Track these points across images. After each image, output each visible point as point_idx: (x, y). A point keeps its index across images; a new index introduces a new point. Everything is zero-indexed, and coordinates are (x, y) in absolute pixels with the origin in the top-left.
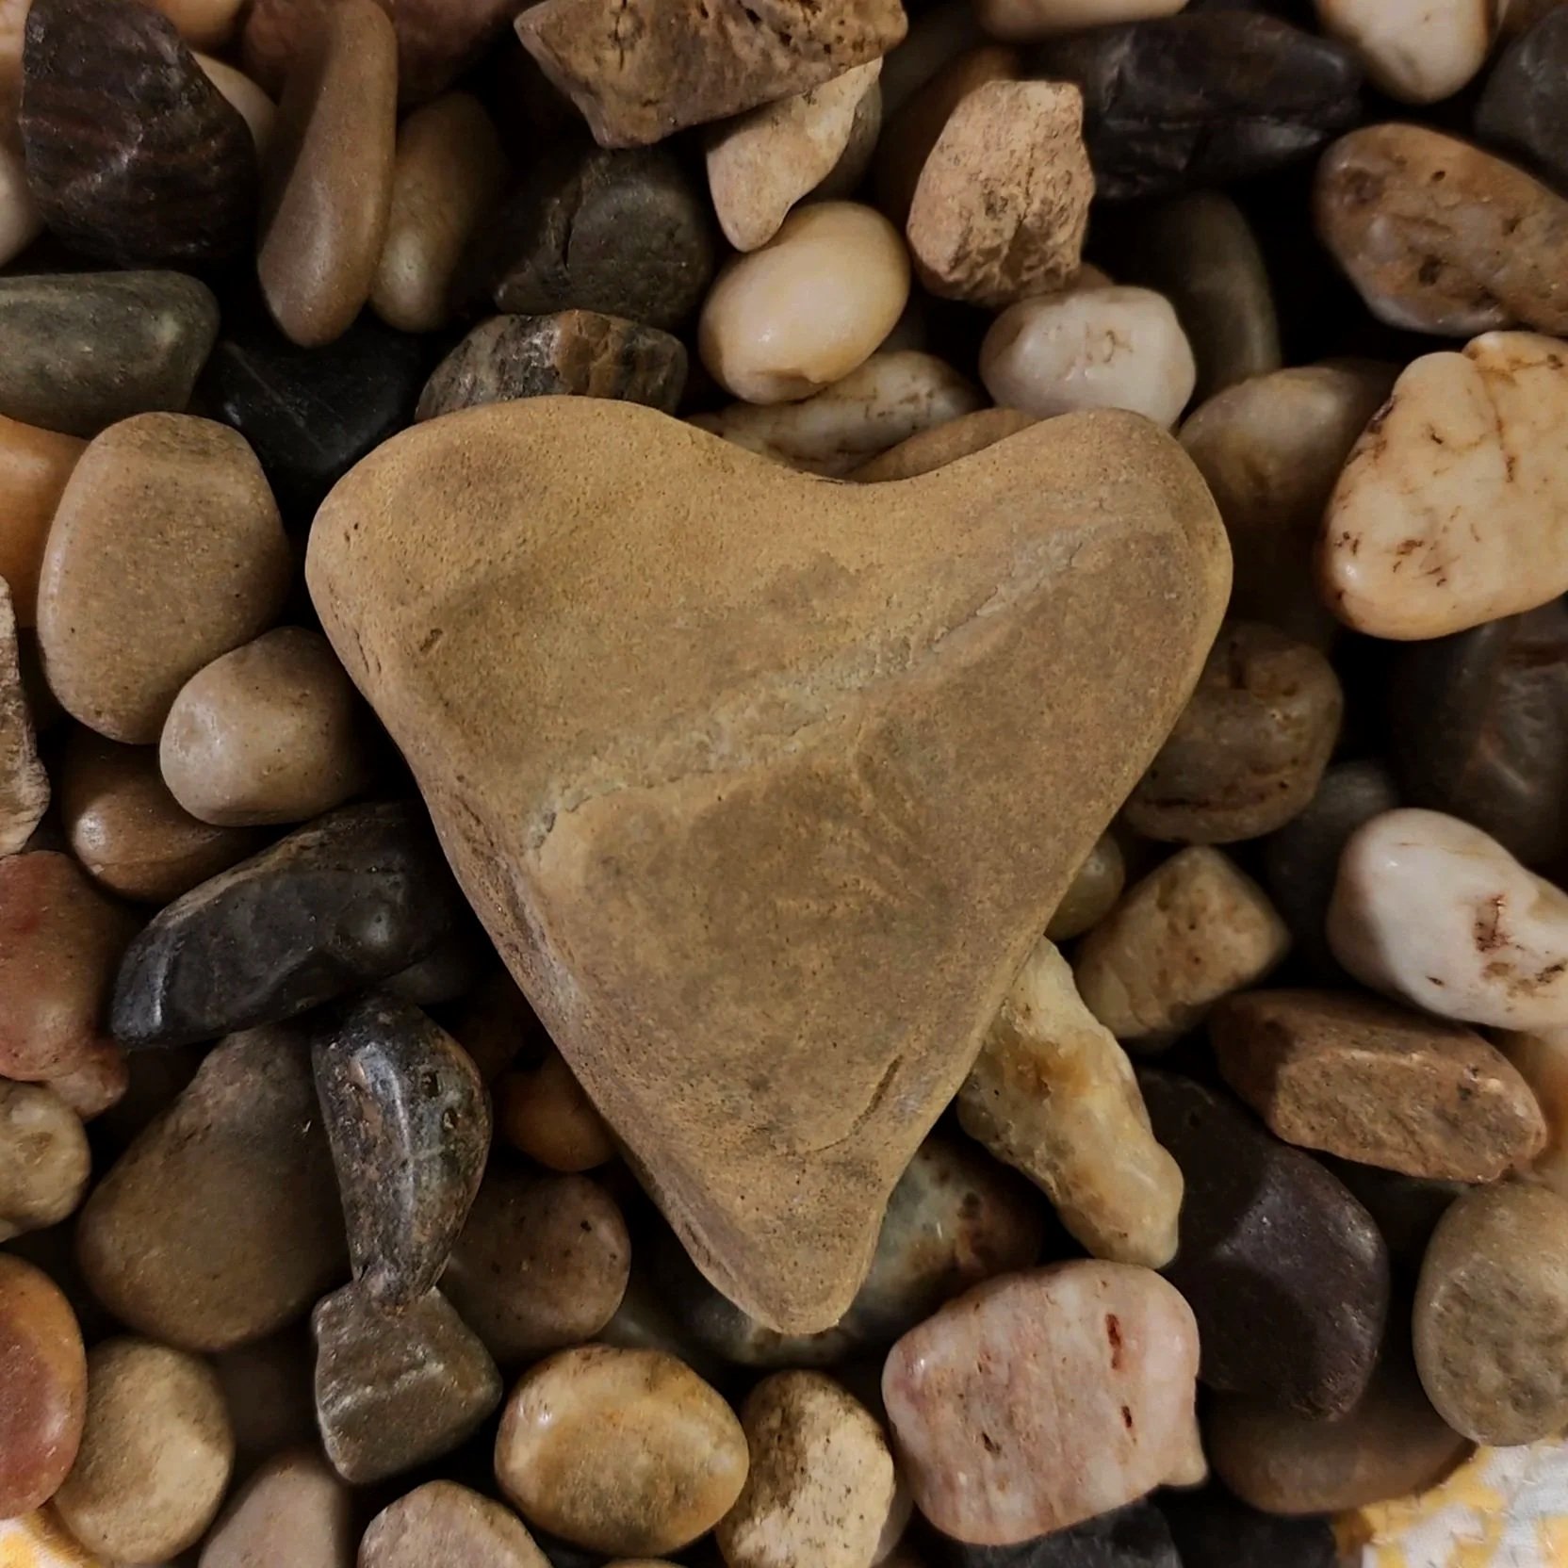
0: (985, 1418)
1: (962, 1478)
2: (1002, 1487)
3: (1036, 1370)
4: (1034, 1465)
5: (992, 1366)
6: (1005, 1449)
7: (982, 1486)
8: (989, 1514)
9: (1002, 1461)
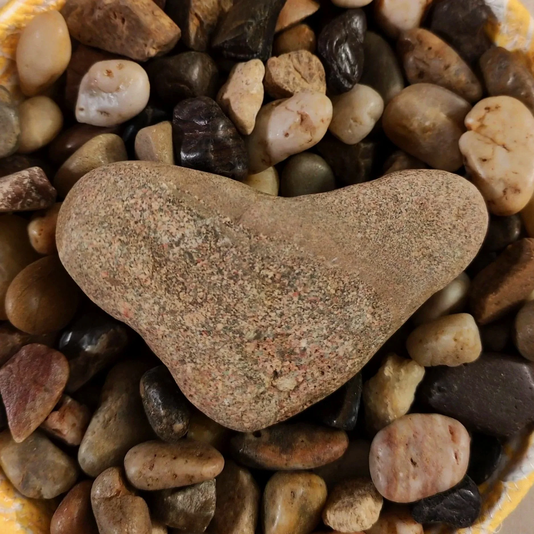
0: (413, 453)
1: (401, 475)
2: (414, 478)
3: (430, 438)
4: (426, 470)
5: (417, 436)
6: (418, 464)
7: (408, 477)
8: (408, 488)
9: (417, 468)
